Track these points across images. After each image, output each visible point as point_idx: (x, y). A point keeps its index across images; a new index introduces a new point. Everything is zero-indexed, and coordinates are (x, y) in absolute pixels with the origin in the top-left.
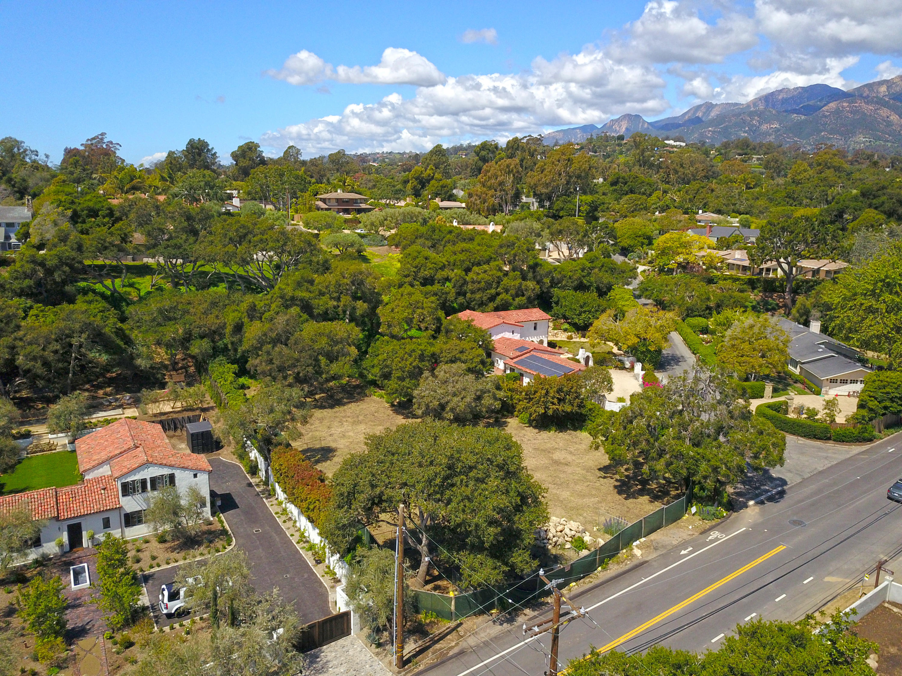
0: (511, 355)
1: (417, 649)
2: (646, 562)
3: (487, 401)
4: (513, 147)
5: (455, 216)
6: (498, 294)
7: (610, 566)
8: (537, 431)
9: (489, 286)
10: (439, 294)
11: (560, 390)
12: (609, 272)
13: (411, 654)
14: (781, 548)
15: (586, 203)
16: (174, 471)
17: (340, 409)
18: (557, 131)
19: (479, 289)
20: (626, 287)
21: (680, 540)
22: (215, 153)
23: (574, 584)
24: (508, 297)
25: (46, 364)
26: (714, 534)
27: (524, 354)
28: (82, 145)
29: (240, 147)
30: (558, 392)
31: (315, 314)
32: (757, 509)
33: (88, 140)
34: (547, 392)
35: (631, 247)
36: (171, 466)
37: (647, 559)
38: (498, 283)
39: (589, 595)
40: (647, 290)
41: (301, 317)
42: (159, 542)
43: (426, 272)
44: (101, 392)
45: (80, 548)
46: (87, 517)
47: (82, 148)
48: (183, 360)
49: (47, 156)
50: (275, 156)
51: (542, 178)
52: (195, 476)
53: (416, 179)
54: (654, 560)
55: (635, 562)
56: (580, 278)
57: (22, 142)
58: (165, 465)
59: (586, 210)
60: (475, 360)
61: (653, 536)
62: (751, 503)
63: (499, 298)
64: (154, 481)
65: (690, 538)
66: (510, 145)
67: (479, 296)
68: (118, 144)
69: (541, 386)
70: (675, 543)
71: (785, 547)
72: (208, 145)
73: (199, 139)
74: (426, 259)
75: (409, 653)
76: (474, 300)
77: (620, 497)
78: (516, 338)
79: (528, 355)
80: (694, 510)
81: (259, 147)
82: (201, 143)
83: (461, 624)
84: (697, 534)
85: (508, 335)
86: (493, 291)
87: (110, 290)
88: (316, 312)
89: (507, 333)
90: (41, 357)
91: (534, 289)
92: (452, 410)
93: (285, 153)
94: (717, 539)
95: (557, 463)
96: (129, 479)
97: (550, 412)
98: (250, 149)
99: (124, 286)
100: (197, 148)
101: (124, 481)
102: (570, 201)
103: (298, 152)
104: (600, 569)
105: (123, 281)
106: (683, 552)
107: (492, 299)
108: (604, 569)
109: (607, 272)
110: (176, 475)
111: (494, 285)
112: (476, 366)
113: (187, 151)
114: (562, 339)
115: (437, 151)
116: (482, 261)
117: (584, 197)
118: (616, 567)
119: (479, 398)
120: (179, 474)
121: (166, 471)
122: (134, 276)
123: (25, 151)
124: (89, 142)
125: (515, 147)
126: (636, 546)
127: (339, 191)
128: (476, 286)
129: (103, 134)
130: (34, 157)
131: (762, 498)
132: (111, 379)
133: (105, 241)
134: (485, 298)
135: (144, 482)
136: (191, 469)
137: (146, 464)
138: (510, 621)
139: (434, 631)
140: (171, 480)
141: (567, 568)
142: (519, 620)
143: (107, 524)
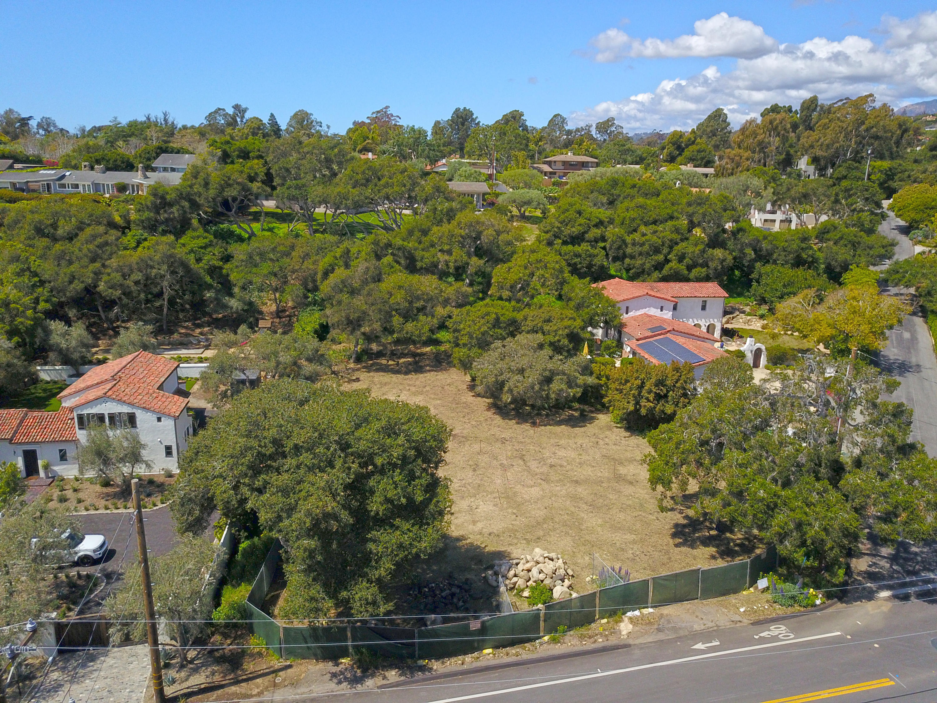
0: (639, 336)
1: (203, 686)
2: (629, 646)
3: (557, 385)
4: (808, 109)
5: (681, 177)
6: (667, 261)
7: (567, 638)
8: (628, 434)
9: (657, 250)
10: (584, 255)
11: (660, 383)
12: (849, 246)
13: (189, 690)
14: (886, 683)
15: (881, 171)
16: (134, 411)
17: (416, 376)
18: (917, 104)
19: (641, 254)
20: (871, 268)
21: (710, 624)
22: (479, 122)
23: (490, 651)
24: (682, 268)
25: (127, 294)
26: (776, 630)
27: (655, 336)
28: (368, 118)
29: (504, 116)
30: (656, 385)
31: (418, 267)
32: (886, 607)
33: (373, 113)
34: (643, 383)
35: (916, 222)
36: (130, 404)
37: (631, 642)
38: (671, 247)
39: (496, 674)
40: (898, 272)
41: (392, 267)
42: (103, 486)
43: (574, 229)
44: (198, 331)
45: (35, 477)
46: (42, 445)
47: (368, 121)
48: (293, 308)
49: (328, 127)
50: (539, 126)
51: (820, 138)
52: (159, 419)
53: (673, 144)
54: (641, 647)
55: (613, 641)
56: (797, 251)
57: (311, 114)
58: (124, 402)
59: (878, 179)
60: (560, 332)
61: (667, 610)
62: (885, 594)
63: (667, 267)
64: (112, 417)
65: (729, 625)
66: (805, 105)
67: (640, 262)
68: (398, 116)
69: (635, 375)
70: (696, 627)
71: (892, 683)
72: (473, 114)
73: (465, 108)
74: (580, 213)
75: (187, 688)
76: (634, 267)
77: (671, 541)
78: (665, 317)
79: (662, 337)
80: (763, 583)
81: (523, 115)
82: (465, 113)
83: (290, 666)
84: (746, 622)
85: (654, 312)
86: (661, 257)
87: (247, 232)
88: (419, 264)
89: (652, 309)
90: (121, 285)
91: (724, 260)
92: (510, 391)
93: (550, 122)
94: (775, 638)
95: (619, 478)
96: (85, 412)
97: (643, 412)
98: (514, 118)
99: (263, 230)
100: (462, 117)
101: (80, 412)
102: (857, 168)
103: (564, 120)
104: (546, 638)
105: (262, 225)
106: (700, 646)
107: (659, 267)
108: (554, 641)
109: (846, 246)
110: (137, 415)
111: (665, 251)
112: (559, 341)
113: (452, 121)
114: (755, 328)
115: (715, 116)
116: (659, 219)
117: (879, 163)
118: (575, 642)
119: (548, 380)
120: (140, 415)
121: (126, 409)
122: (273, 220)
123: (312, 122)
124: (374, 116)
125: (811, 108)
126: (630, 618)
127: (569, 154)
128: (638, 249)
129: (387, 107)
130: (318, 128)
131: (911, 590)
132: (217, 320)
133: (229, 179)
134: (647, 266)
135: (101, 418)
136: (154, 412)
137: (104, 398)
138: (355, 681)
139: (250, 666)
140: (132, 419)
141: (475, 625)
142: (370, 683)
143: (63, 457)
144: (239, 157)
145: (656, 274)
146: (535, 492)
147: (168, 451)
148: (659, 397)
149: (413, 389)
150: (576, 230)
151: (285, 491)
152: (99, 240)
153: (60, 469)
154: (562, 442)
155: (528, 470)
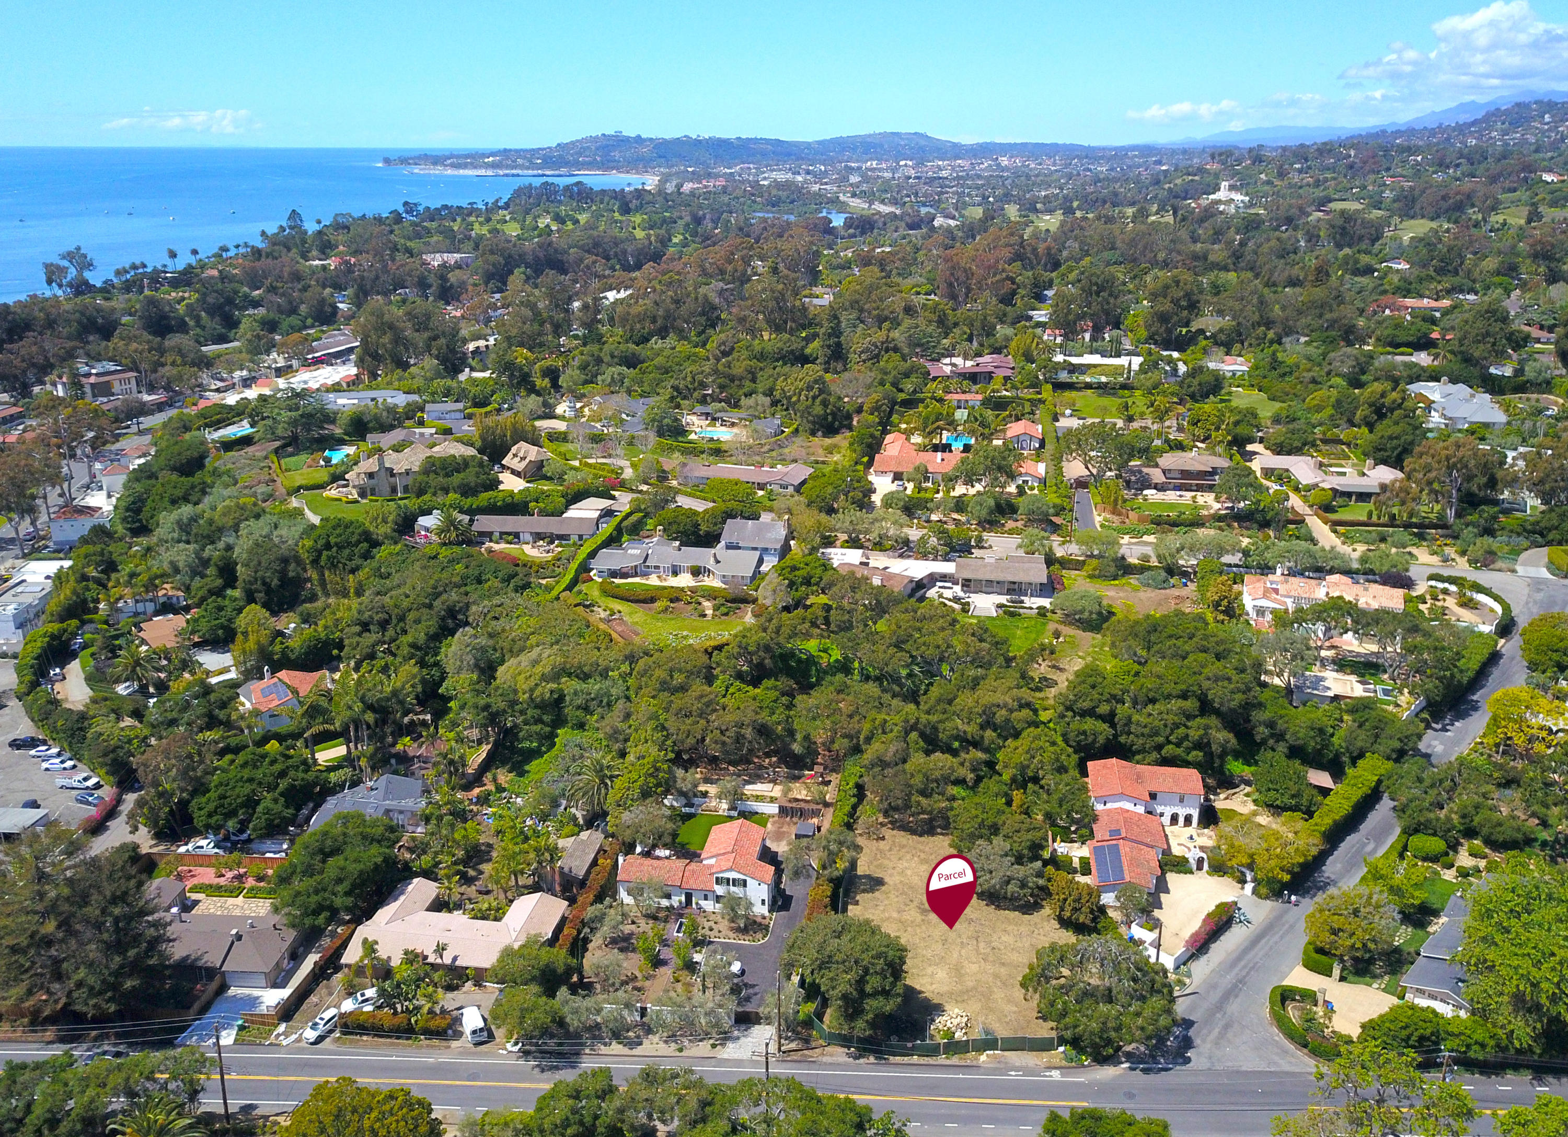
0: (1100, 837)
1: (795, 1049)
7: (953, 1057)
8: (1058, 927)
16: (746, 878)
21: (1024, 1064)
23: (917, 1057)
26: (1053, 1073)
32: (1121, 1072)
36: (746, 873)
37: (982, 1064)
42: (729, 922)
45: (690, 907)
46: (697, 889)
52: (759, 882)
54: (986, 1068)
55: (974, 1064)
58: (742, 871)
61: (1008, 1054)
62: (1126, 1064)
64: (735, 880)
65: (1034, 1066)
70: (1017, 1064)
75: (789, 1048)
80: (1061, 1049)
83: (829, 1046)
84: (1043, 1065)
85: (1129, 806)
89: (1127, 803)
94: (1050, 1076)
96: (720, 876)
101: (717, 875)
104: (944, 1056)
106: (1012, 1073)
108: (947, 1057)
118: (956, 1059)
120: (749, 881)
121: (742, 877)
126: (987, 1055)
127: (1194, 452)
128: (1140, 730)
135: (728, 879)
136: (756, 877)
137: (730, 869)
138: (856, 1058)
139: (813, 1044)
140: (744, 883)
141: (910, 1045)
142: (862, 1061)
143: (706, 898)
144: (802, 584)
145: (1155, 755)
146: (974, 968)
147: (763, 902)
148: (1075, 910)
149: (923, 856)
150: (1086, 705)
151: (832, 979)
152: (705, 700)
153: (703, 903)
154: (1010, 928)
155: (977, 950)
